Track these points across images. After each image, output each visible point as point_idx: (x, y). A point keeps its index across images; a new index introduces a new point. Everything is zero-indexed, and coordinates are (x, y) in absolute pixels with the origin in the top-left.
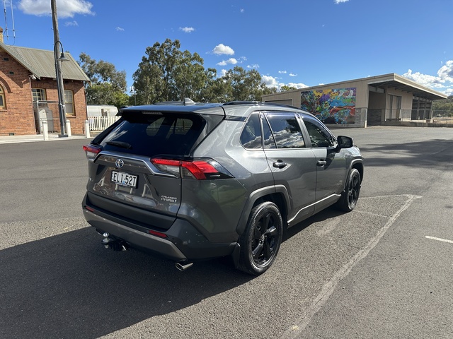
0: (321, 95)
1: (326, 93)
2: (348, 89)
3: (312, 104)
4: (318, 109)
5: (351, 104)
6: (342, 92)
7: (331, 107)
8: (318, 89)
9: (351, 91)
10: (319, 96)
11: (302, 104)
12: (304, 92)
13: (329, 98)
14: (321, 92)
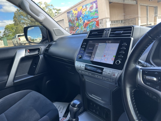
0: (76, 12)
1: (79, 10)
2: (92, 3)
3: (74, 21)
4: (77, 25)
5: (95, 16)
6: (89, 7)
7: (84, 22)
8: (74, 8)
9: (94, 4)
10: (76, 14)
11: (69, 22)
12: (69, 12)
13: (81, 14)
14: (76, 10)
